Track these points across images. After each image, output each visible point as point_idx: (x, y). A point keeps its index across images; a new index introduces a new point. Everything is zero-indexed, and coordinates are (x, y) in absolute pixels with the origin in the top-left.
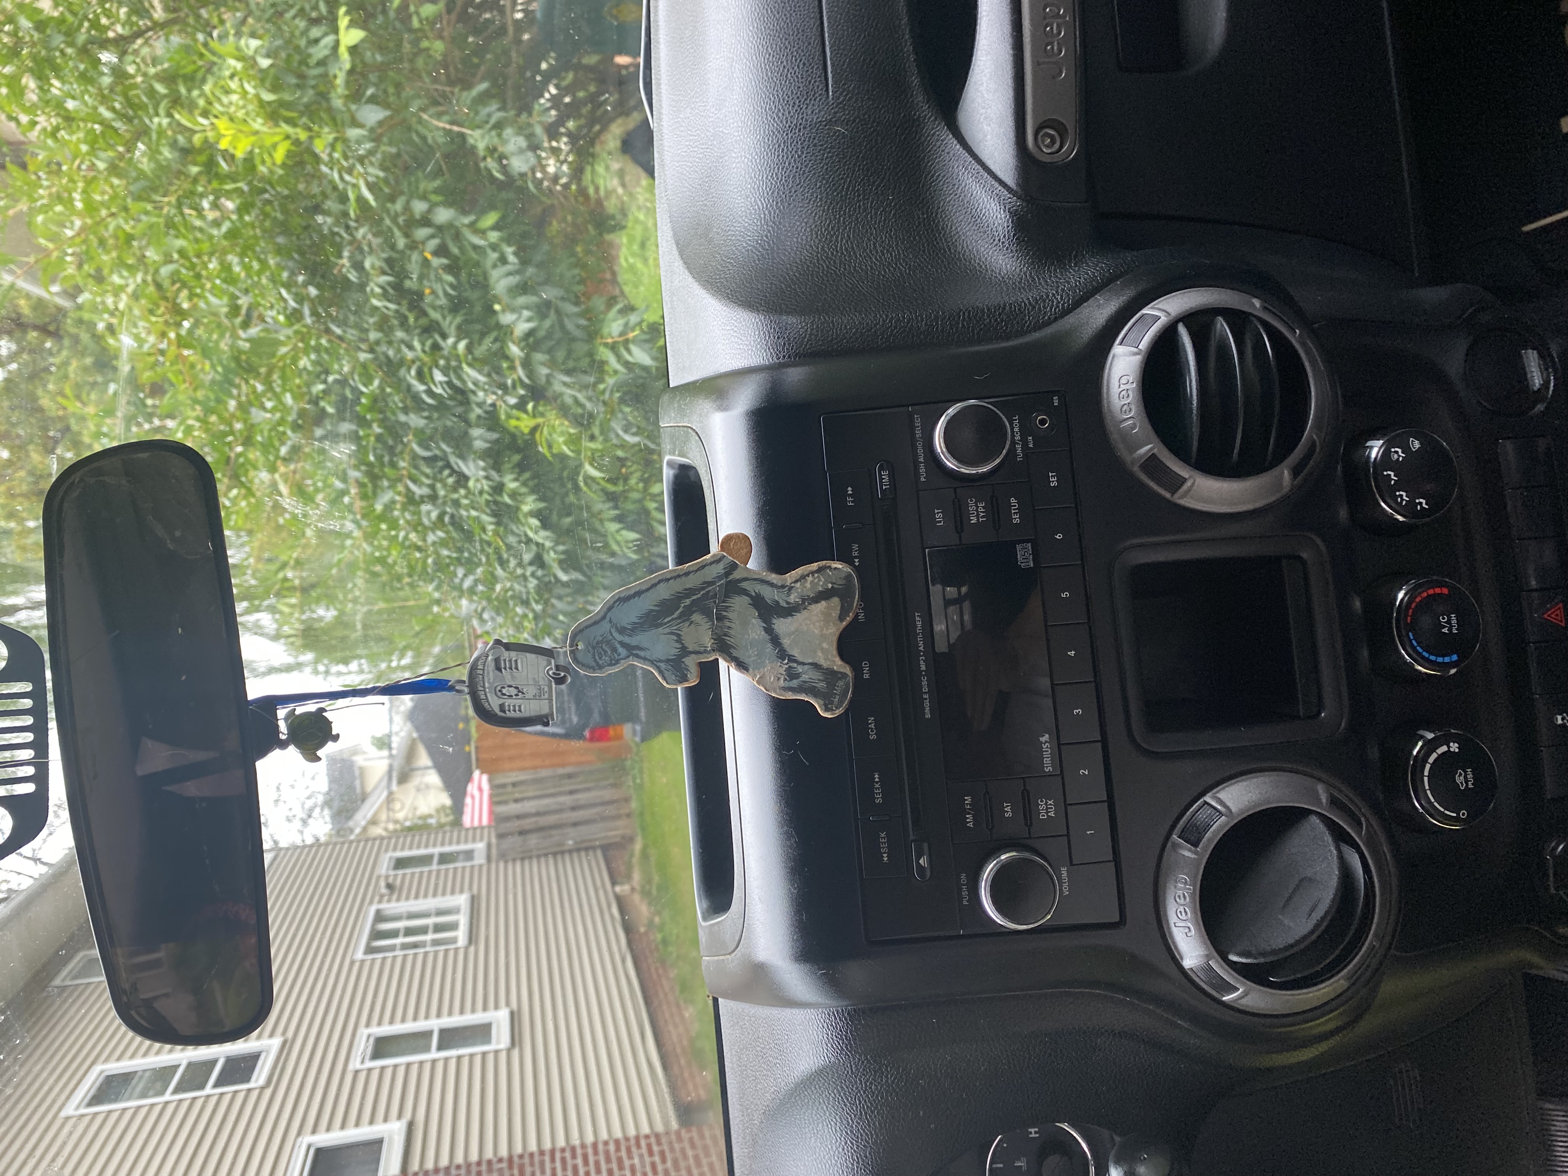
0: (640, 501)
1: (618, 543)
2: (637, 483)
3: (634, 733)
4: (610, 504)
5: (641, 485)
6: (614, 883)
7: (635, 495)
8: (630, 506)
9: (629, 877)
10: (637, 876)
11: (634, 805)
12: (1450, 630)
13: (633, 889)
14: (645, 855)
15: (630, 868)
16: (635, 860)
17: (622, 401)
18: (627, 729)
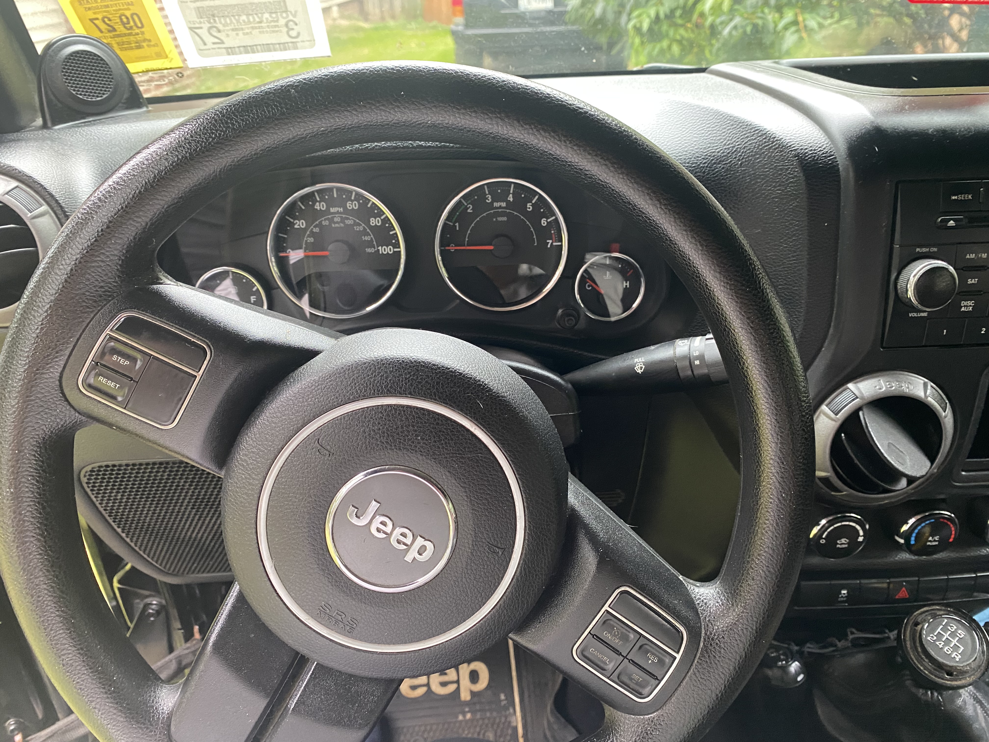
0: (667, 35)
1: (639, 16)
2: (680, 35)
3: (457, 25)
4: (668, 11)
5: (678, 37)
6: (340, 5)
7: (671, 33)
8: (665, 28)
9: (342, 17)
10: (344, 23)
11: (392, 23)
12: (930, 541)
13: (334, 20)
14: (358, 29)
15: (349, 18)
16: (353, 22)
17: (755, 26)
18: (460, 20)
